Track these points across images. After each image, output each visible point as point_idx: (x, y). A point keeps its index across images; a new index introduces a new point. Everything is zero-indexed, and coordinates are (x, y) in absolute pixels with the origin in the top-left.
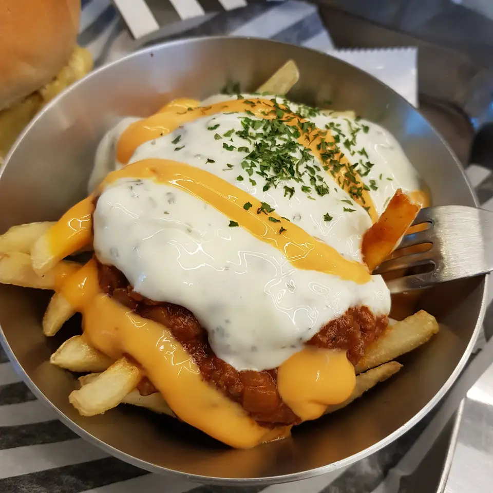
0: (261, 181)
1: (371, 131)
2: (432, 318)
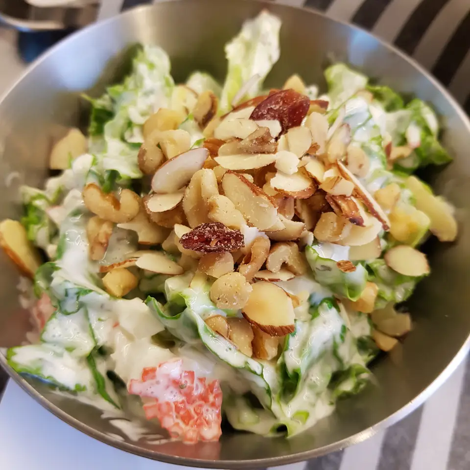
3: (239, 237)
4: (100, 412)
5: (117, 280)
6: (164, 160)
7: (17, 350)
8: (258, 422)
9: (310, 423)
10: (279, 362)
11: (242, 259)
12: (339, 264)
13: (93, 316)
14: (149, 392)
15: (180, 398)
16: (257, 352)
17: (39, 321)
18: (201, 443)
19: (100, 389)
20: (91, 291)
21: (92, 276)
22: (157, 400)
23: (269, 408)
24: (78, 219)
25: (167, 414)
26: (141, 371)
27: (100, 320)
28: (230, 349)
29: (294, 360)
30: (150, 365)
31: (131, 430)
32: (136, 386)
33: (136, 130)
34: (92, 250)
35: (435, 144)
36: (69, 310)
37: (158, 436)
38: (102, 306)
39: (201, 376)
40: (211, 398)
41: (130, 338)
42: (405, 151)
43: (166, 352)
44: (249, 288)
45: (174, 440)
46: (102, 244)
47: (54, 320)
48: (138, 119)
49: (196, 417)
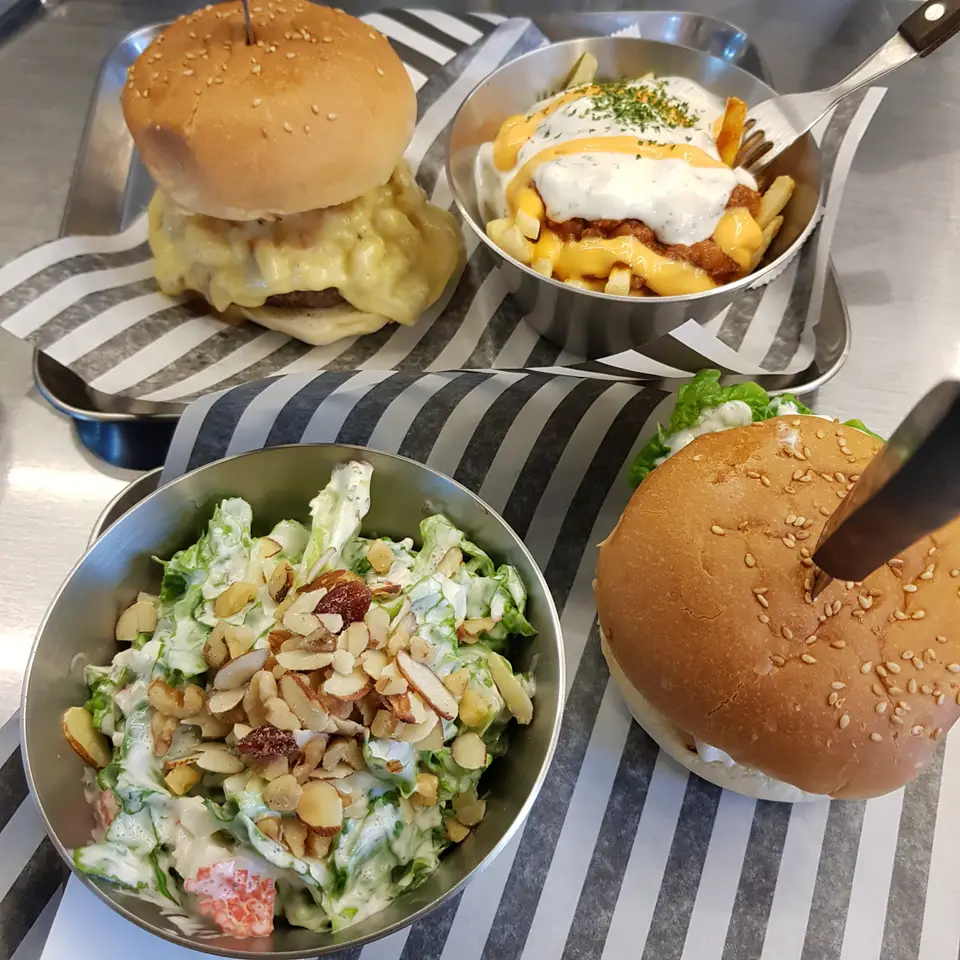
0: (638, 129)
1: (670, 83)
2: (787, 177)
3: (290, 743)
4: (160, 909)
5: (178, 778)
6: (228, 659)
7: (83, 850)
8: (312, 917)
9: (358, 918)
10: (329, 860)
11: (297, 759)
12: (388, 764)
13: (156, 814)
14: (203, 891)
15: (233, 896)
16: (309, 850)
17: (103, 816)
18: (252, 938)
19: (161, 886)
20: (154, 792)
21: (156, 773)
22: (211, 897)
23: (320, 904)
24: (143, 713)
25: (220, 911)
26: (197, 870)
27: (162, 818)
28: (278, 850)
29: (342, 858)
30: (205, 865)
31: (186, 925)
32: (191, 886)
33: (207, 607)
34: (156, 747)
35: (520, 617)
36: (133, 810)
37: (213, 932)
38: (164, 804)
39: (255, 875)
40: (263, 896)
41: (191, 835)
42: (487, 625)
43: (223, 851)
44: (299, 791)
45: (226, 935)
46: (165, 742)
47: (119, 820)
48: (210, 592)
49: (248, 913)
